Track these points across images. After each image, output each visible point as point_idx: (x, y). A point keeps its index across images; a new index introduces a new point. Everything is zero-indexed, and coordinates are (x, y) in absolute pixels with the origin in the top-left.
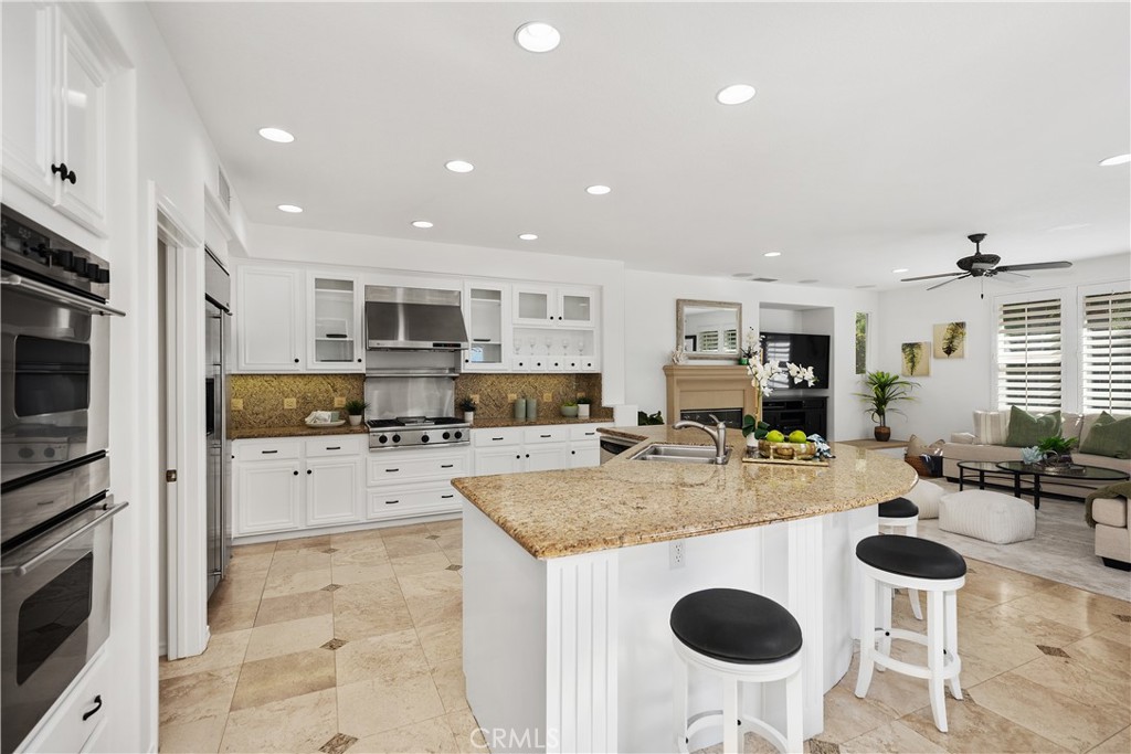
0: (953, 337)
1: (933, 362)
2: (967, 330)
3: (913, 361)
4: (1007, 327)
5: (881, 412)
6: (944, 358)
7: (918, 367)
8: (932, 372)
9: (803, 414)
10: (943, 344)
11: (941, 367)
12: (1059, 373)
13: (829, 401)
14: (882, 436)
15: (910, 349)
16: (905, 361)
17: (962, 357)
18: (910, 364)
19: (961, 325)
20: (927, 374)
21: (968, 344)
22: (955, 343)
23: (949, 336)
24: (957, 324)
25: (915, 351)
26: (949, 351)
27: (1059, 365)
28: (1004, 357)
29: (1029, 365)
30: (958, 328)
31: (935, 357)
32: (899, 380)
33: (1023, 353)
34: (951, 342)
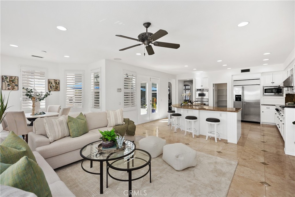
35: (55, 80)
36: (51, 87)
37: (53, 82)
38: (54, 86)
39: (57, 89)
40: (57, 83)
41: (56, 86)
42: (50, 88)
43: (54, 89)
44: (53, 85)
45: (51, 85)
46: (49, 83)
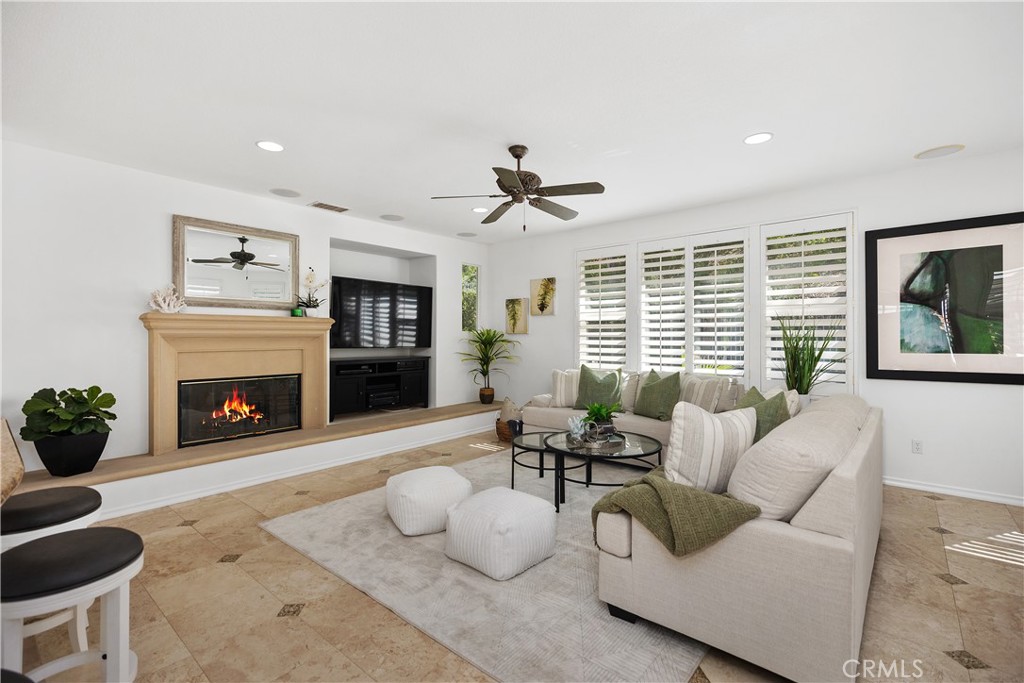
0: (546, 293)
1: (530, 318)
2: (558, 286)
3: (514, 317)
4: (588, 283)
5: (485, 373)
6: (538, 315)
7: (518, 324)
8: (530, 332)
9: (399, 376)
10: (537, 301)
11: (537, 323)
12: (624, 330)
13: (431, 361)
14: (487, 398)
15: (512, 305)
16: (509, 318)
17: (552, 314)
18: (512, 321)
19: (551, 281)
20: (525, 332)
21: (557, 300)
22: (548, 299)
23: (542, 292)
24: (549, 279)
25: (517, 307)
26: (542, 307)
27: (624, 322)
28: (586, 314)
29: (603, 322)
30: (549, 284)
31: (532, 315)
32: (504, 338)
33: (597, 310)
34: (544, 299)
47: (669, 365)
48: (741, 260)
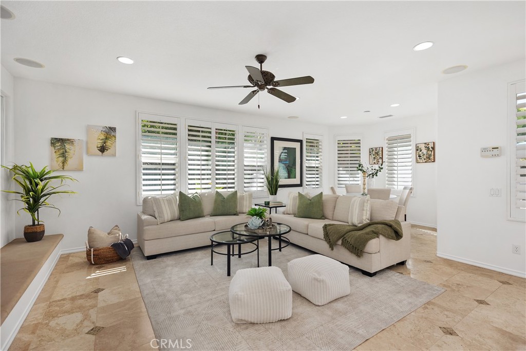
0: (106, 138)
1: (86, 159)
2: (118, 134)
3: (64, 155)
5: (33, 210)
6: (97, 155)
7: (71, 162)
8: (85, 166)
10: (96, 144)
11: (95, 163)
12: (174, 169)
14: (34, 235)
15: (60, 144)
16: (55, 156)
17: (114, 155)
18: (61, 159)
19: (112, 129)
20: (80, 169)
21: (119, 145)
22: (109, 143)
23: (103, 137)
24: (110, 128)
25: (66, 145)
26: (103, 149)
27: (175, 164)
29: (163, 164)
30: (110, 132)
31: (88, 153)
32: (50, 175)
33: (163, 162)
34: (105, 143)
35: (426, 143)
36: (420, 156)
37: (423, 147)
38: (424, 154)
39: (429, 159)
40: (430, 147)
41: (427, 154)
42: (418, 158)
43: (425, 159)
44: (422, 153)
45: (421, 153)
46: (417, 150)
47: (205, 189)
48: (233, 139)
